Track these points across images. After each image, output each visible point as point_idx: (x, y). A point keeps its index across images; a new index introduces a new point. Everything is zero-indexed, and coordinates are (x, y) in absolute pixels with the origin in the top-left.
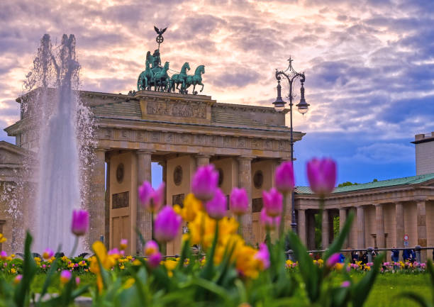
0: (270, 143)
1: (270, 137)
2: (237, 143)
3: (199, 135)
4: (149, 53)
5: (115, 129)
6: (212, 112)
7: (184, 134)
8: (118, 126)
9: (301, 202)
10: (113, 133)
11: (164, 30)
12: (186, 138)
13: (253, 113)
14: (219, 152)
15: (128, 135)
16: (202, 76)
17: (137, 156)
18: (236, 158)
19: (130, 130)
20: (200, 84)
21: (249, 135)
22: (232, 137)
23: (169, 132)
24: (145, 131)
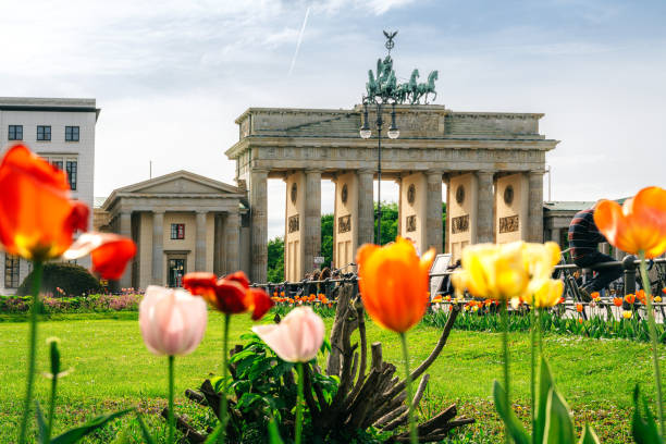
0: (516, 154)
1: (516, 147)
2: (475, 156)
3: (429, 150)
4: (380, 61)
5: (331, 147)
6: (446, 123)
7: (411, 149)
8: (334, 144)
9: (555, 220)
10: (330, 152)
11: (395, 34)
12: (414, 153)
13: (497, 121)
14: (454, 167)
15: (347, 153)
16: (435, 82)
17: (358, 176)
18: (475, 173)
19: (348, 148)
20: (433, 92)
21: (490, 146)
22: (469, 150)
23: (393, 148)
24: (365, 148)
